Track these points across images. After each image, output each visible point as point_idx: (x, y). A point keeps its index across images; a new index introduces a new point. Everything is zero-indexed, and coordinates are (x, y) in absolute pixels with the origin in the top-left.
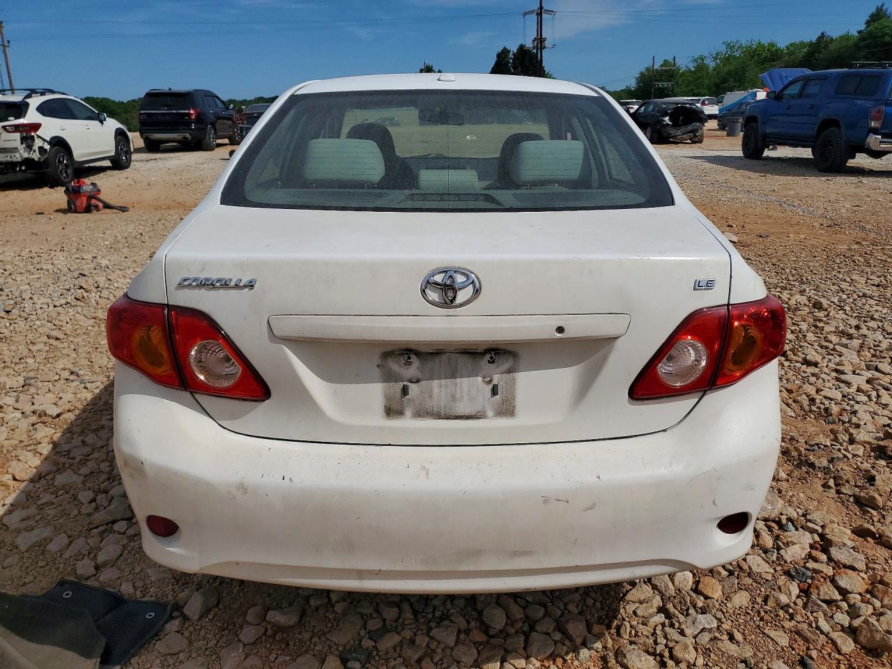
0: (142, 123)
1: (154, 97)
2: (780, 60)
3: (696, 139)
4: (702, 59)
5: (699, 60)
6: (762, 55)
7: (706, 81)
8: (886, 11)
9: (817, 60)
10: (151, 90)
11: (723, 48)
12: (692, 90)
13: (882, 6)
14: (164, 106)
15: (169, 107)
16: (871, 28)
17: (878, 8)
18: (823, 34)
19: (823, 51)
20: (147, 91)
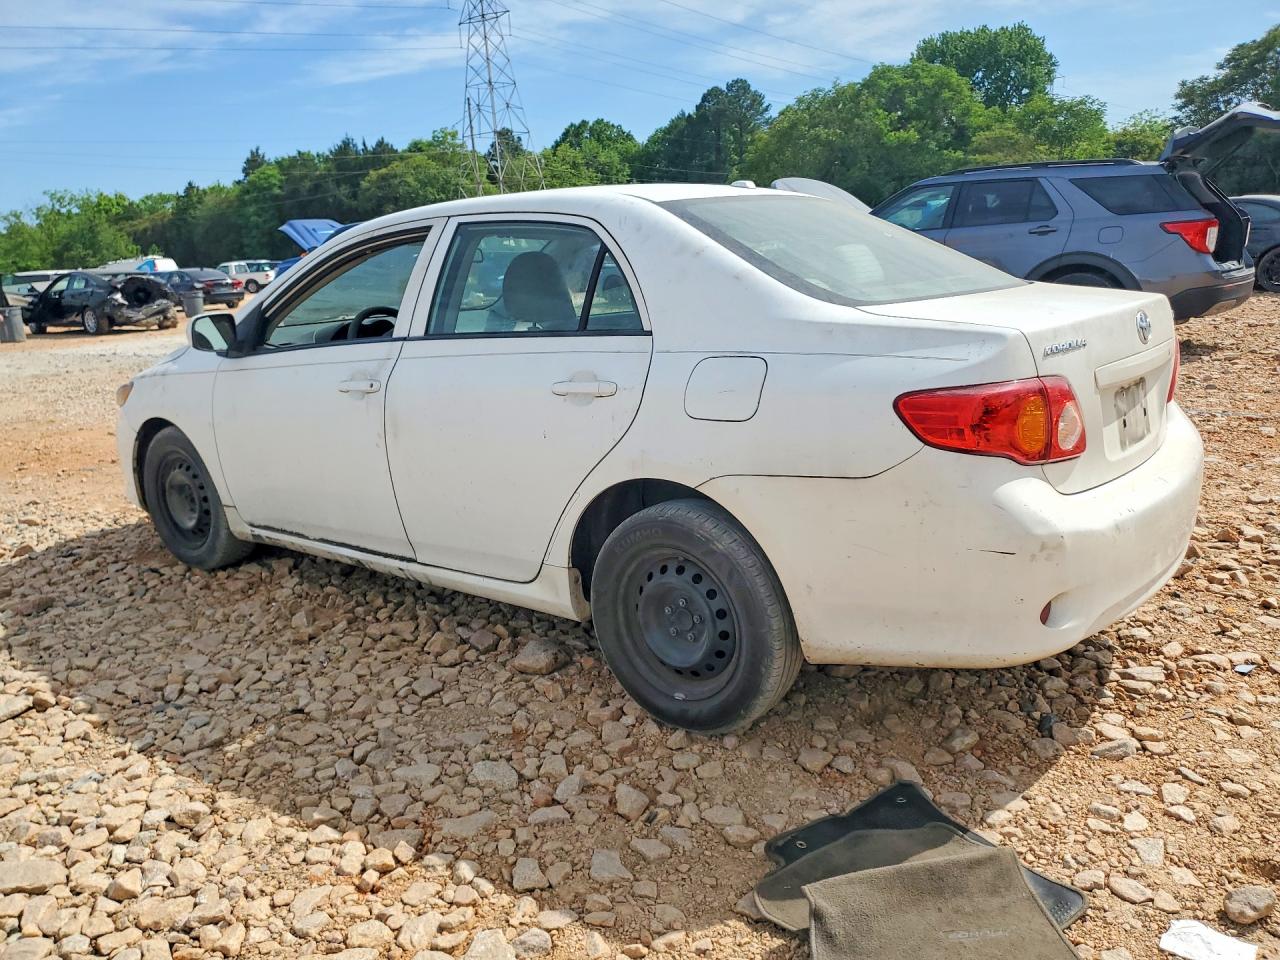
2: (141, 218)
3: (169, 323)
4: (17, 216)
5: (12, 219)
6: (111, 210)
7: (36, 250)
8: (263, 157)
9: (193, 218)
11: (46, 202)
12: (14, 263)
13: (257, 150)
16: (252, 177)
17: (252, 153)
18: (190, 184)
19: (199, 206)
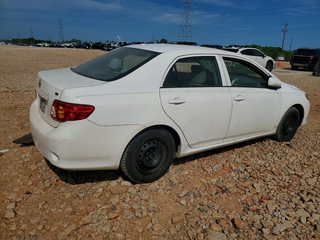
0: (292, 59)
1: (300, 51)
10: (300, 48)
14: (302, 54)
15: (303, 54)
20: (298, 48)
